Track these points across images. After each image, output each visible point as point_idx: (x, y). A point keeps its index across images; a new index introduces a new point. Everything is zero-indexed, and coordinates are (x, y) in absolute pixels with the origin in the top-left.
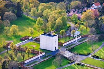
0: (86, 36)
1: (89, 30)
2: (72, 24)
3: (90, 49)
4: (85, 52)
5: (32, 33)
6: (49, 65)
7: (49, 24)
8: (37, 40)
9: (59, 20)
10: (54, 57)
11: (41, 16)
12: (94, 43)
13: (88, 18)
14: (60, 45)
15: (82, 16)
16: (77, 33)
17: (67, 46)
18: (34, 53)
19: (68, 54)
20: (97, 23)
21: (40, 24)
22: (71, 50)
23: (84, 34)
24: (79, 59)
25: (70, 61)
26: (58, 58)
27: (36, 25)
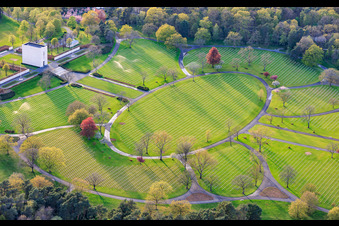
0: (86, 47)
1: (90, 37)
2: (69, 30)
3: (91, 64)
4: (84, 69)
5: (13, 42)
6: (33, 87)
7: (37, 29)
8: (19, 52)
9: (50, 24)
10: (41, 75)
11: (27, 18)
12: (96, 56)
13: (90, 22)
14: (51, 58)
15: (83, 19)
16: (74, 42)
17: (60, 61)
18: (14, 69)
19: (60, 72)
20: (102, 29)
21: (25, 28)
22: (64, 66)
23: (84, 43)
24: (75, 78)
25: (63, 81)
26: (45, 78)
27: (19, 30)
